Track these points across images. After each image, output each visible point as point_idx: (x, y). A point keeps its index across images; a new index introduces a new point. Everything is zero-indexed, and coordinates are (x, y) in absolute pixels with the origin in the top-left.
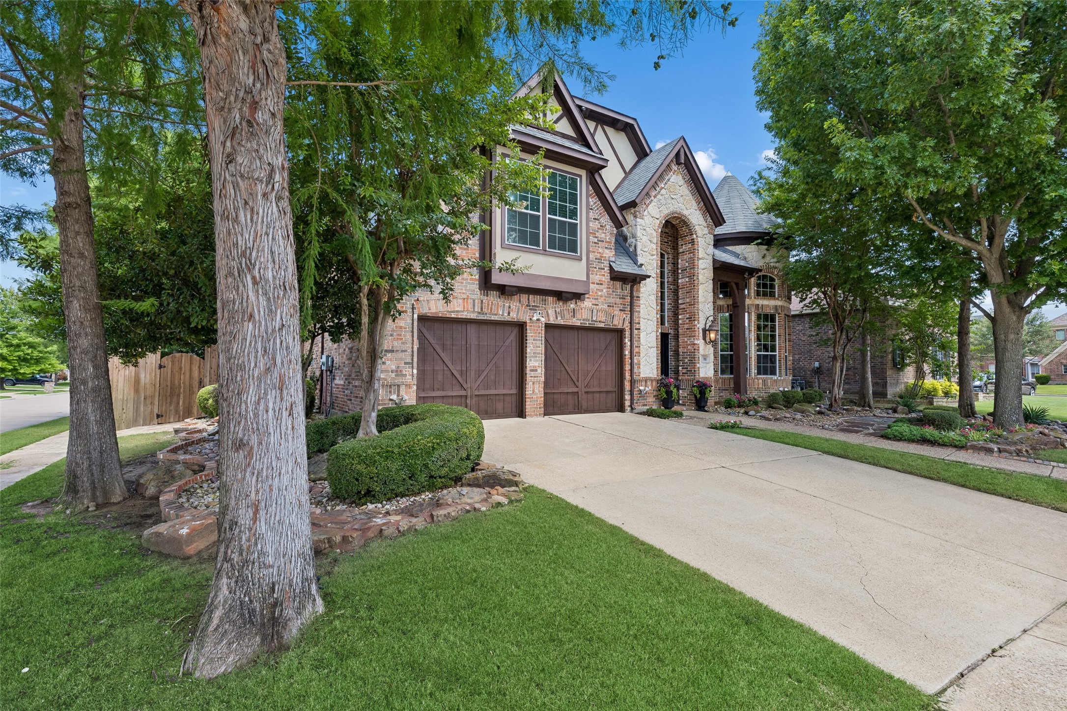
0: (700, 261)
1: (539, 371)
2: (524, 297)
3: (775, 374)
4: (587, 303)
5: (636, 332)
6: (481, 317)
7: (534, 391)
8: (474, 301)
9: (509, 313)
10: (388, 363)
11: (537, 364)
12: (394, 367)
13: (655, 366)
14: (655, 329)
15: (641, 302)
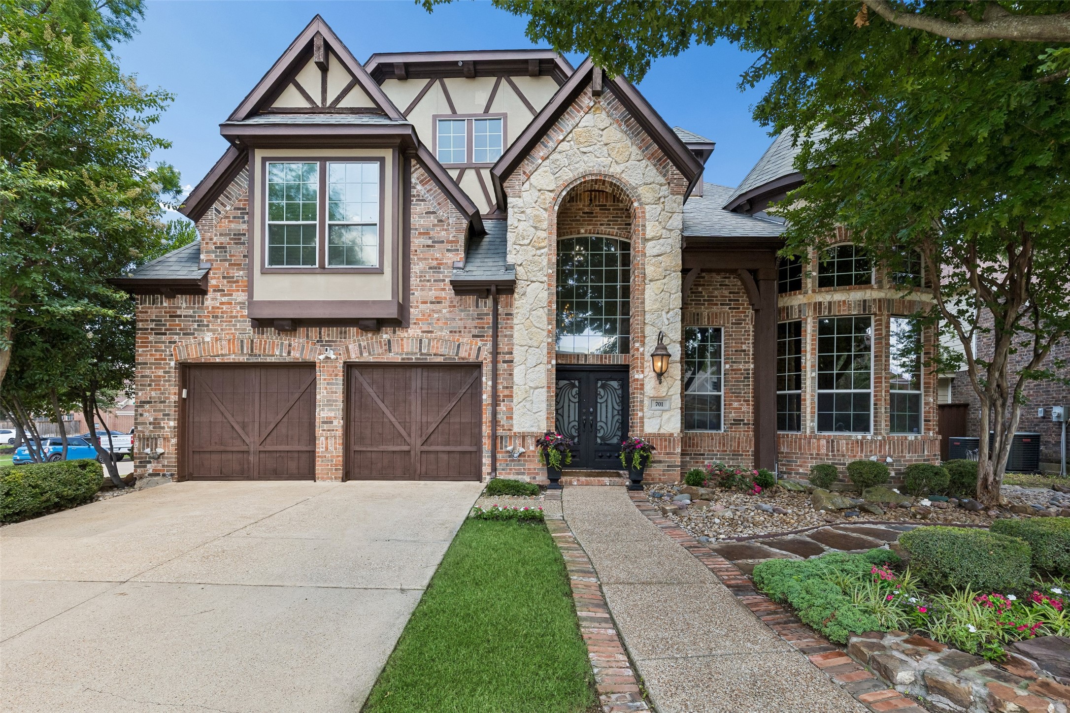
0: (650, 244)
1: (335, 423)
2: (314, 332)
3: (866, 429)
4: (413, 331)
5: (502, 366)
6: (253, 360)
7: (327, 448)
8: (242, 342)
9: (289, 353)
10: (146, 414)
11: (332, 414)
12: (152, 420)
13: (543, 415)
14: (545, 360)
15: (515, 321)
